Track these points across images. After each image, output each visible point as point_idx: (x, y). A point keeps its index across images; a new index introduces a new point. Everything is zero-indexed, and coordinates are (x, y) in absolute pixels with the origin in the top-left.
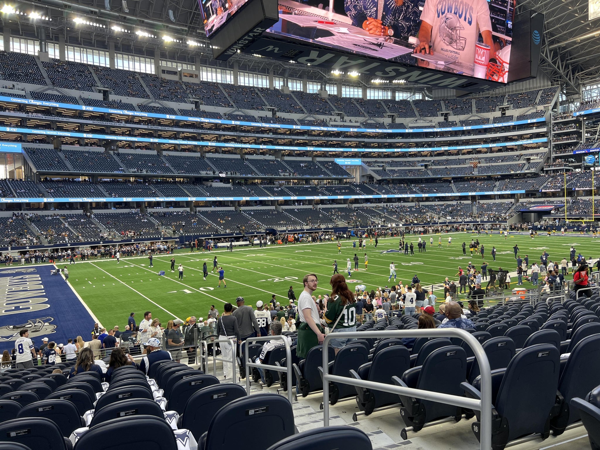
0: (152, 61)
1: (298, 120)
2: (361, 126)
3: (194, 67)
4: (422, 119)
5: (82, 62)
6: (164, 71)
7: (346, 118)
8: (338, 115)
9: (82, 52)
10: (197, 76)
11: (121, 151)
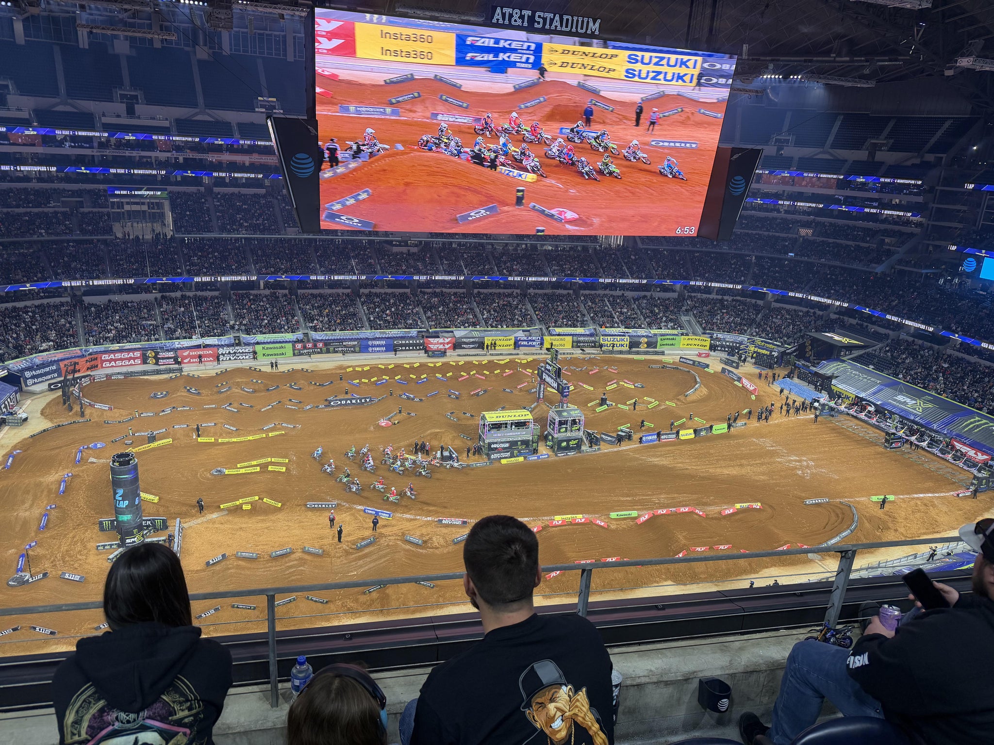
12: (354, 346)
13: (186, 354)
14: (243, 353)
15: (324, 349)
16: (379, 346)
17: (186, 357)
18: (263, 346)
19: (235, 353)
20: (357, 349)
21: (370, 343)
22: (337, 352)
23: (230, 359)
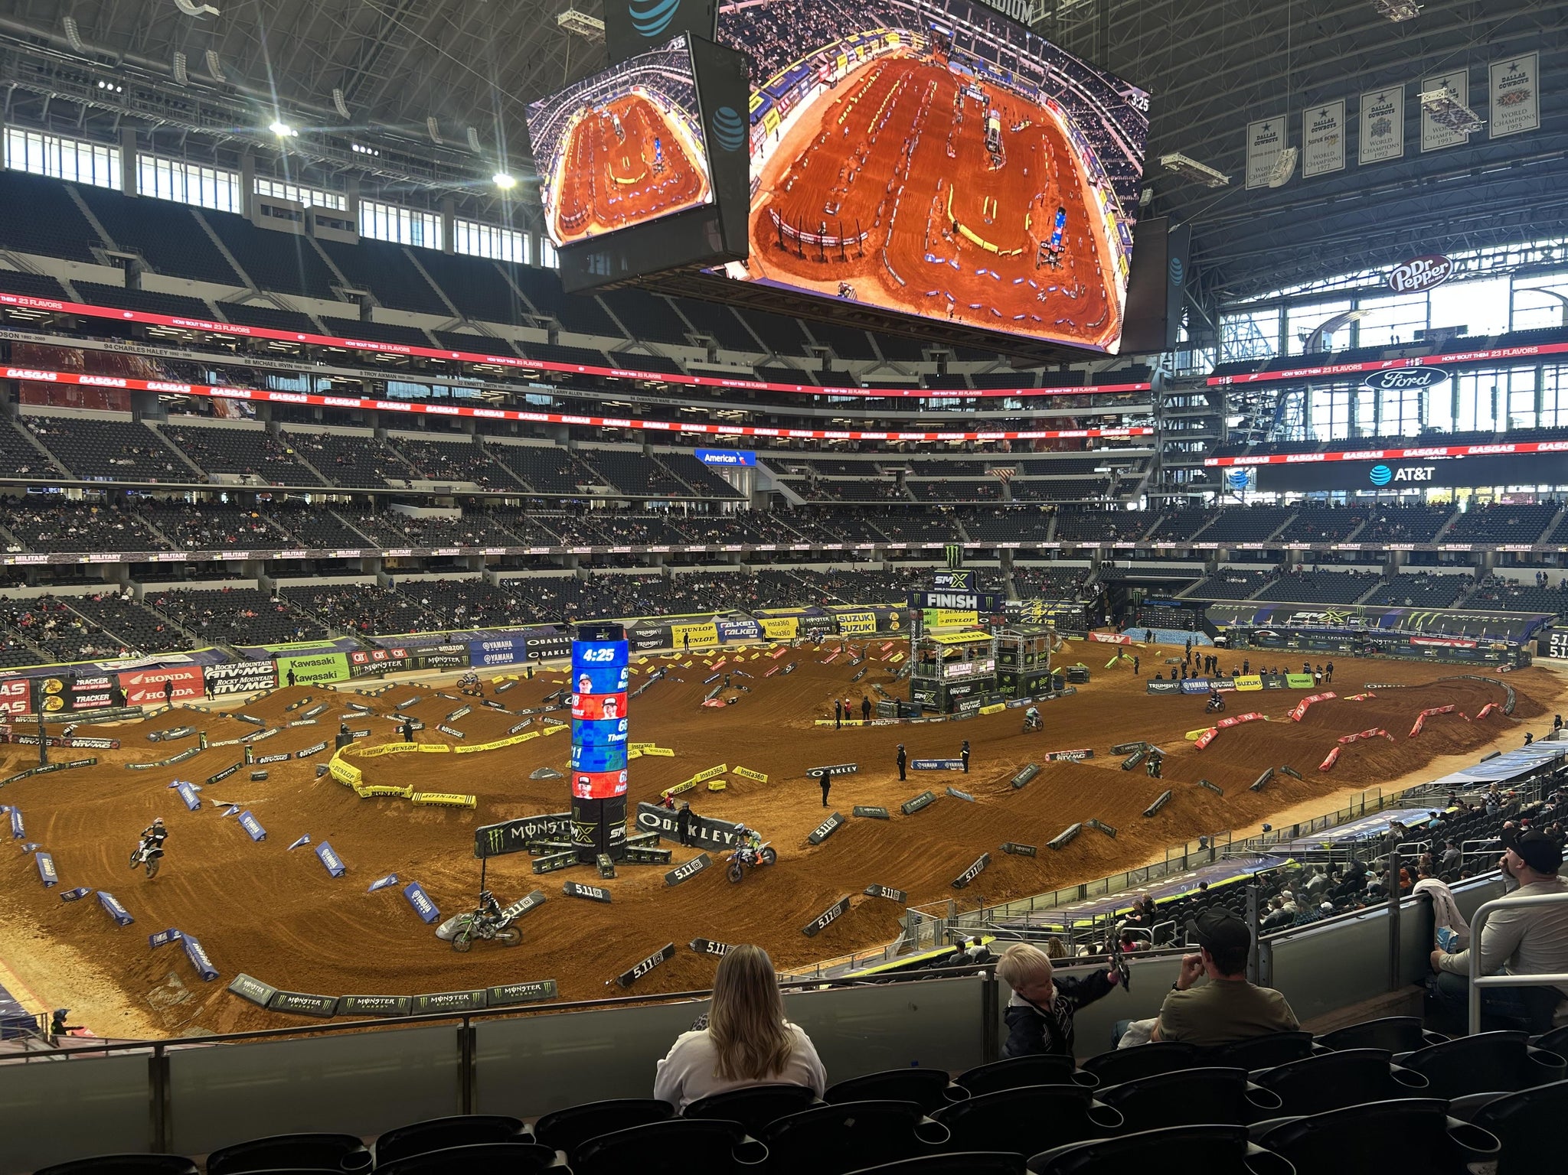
0: (233, 180)
1: (610, 353)
2: (757, 376)
3: (342, 200)
4: (890, 366)
5: (47, 174)
6: (265, 209)
7: (721, 353)
8: (703, 344)
9: (47, 146)
10: (352, 225)
11: (174, 420)
12: (459, 654)
13: (135, 681)
14: (254, 675)
15: (408, 661)
16: (502, 651)
17: (135, 689)
18: (293, 659)
19: (238, 676)
20: (465, 658)
21: (486, 646)
22: (430, 666)
23: (228, 691)
